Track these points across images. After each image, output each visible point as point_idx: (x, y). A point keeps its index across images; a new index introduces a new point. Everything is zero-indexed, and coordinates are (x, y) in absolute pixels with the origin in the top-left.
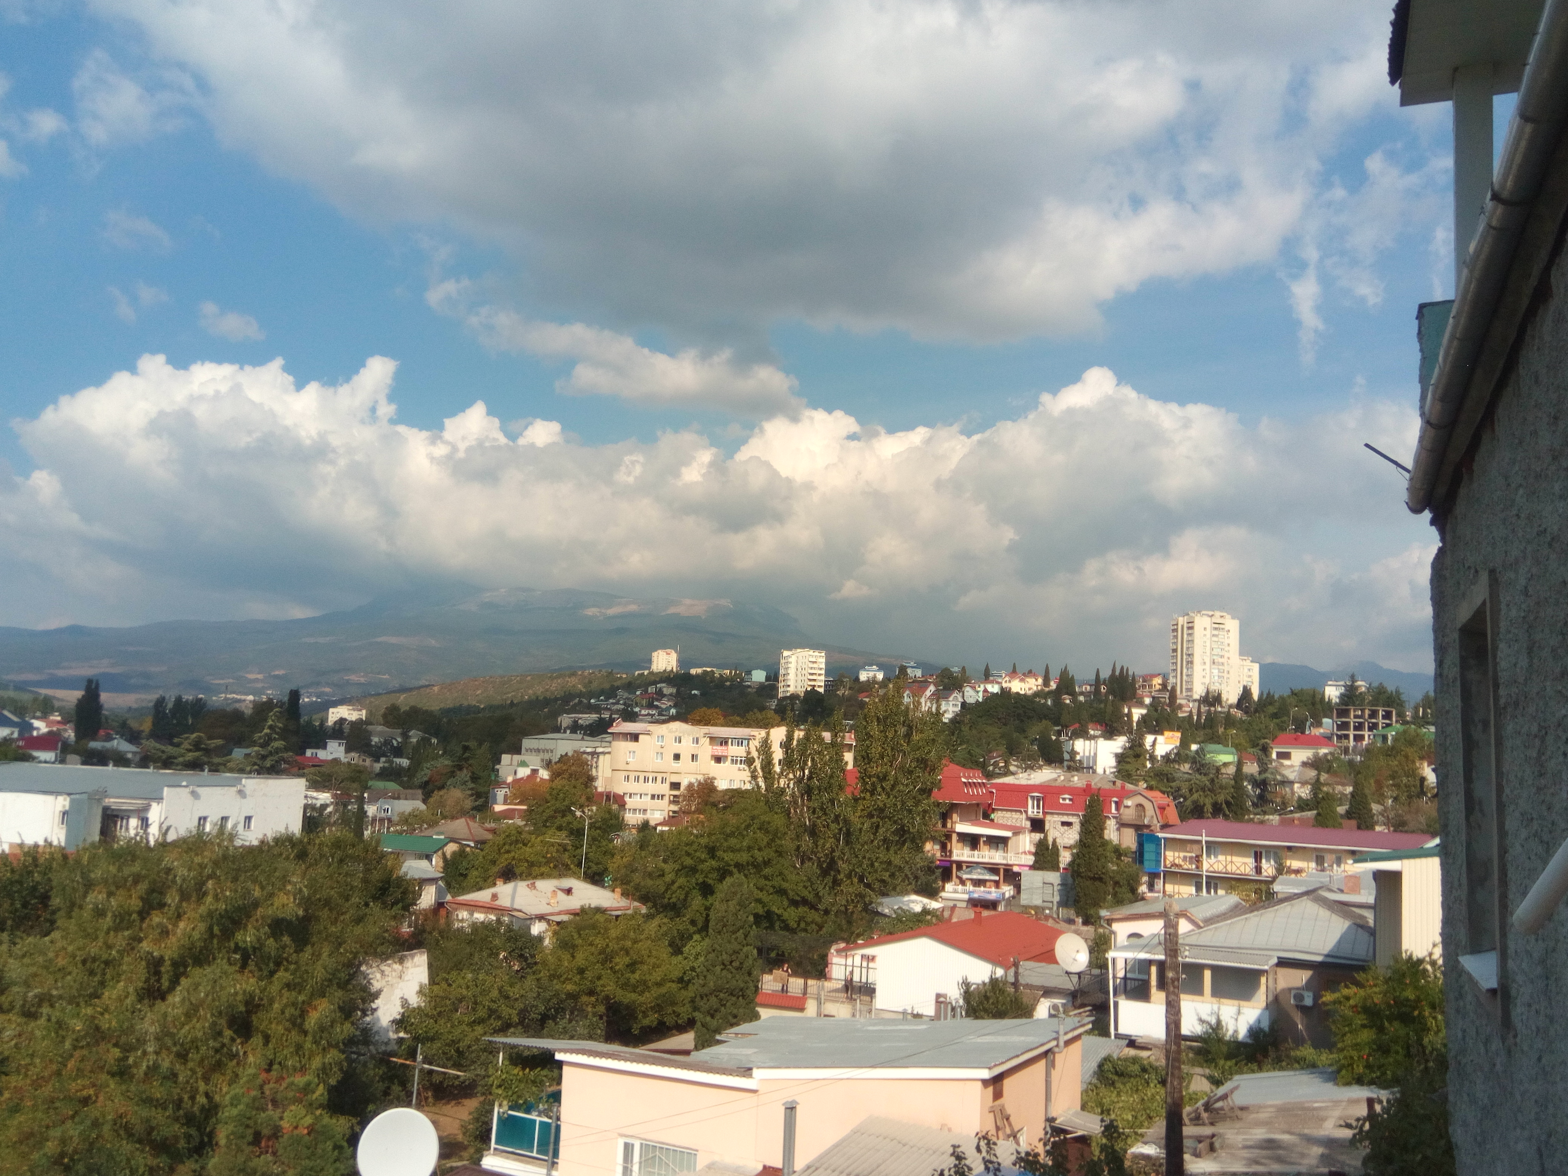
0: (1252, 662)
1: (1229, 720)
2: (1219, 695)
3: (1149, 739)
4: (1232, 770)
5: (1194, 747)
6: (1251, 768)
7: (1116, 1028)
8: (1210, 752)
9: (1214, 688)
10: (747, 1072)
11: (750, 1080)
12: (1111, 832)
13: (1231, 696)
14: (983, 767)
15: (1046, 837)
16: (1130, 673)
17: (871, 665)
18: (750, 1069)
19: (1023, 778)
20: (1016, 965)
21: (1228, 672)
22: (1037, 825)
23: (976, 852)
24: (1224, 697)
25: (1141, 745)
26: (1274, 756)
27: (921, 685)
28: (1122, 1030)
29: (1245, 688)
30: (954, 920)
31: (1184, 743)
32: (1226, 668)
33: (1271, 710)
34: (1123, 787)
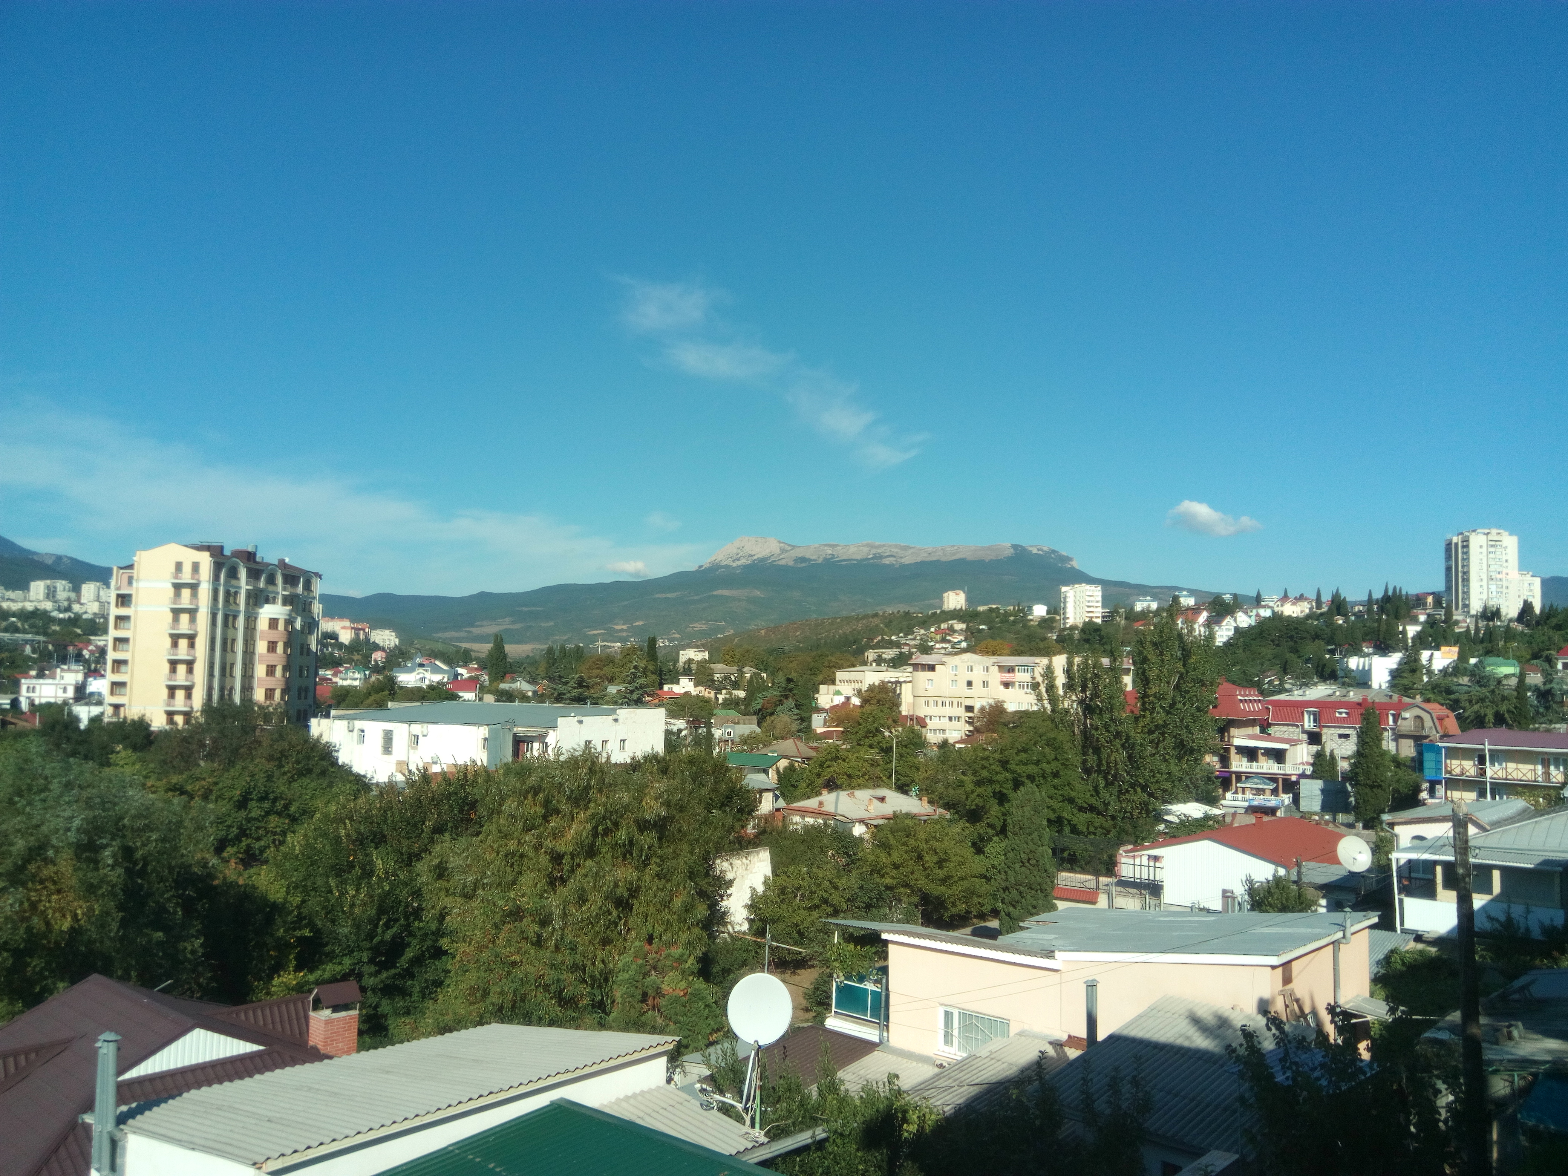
0: (1532, 576)
1: (1509, 634)
2: (1498, 610)
3: (1425, 655)
4: (1514, 682)
5: (1473, 661)
6: (1535, 678)
7: (1402, 923)
8: (1489, 665)
9: (1493, 603)
10: (1049, 954)
11: (1053, 961)
12: (1389, 745)
13: (1511, 610)
14: (1258, 685)
15: (1323, 748)
16: (1404, 593)
17: (1145, 595)
18: (1053, 952)
19: (1297, 695)
20: (1298, 865)
21: (1507, 588)
22: (1314, 738)
23: (1254, 764)
24: (1503, 612)
25: (1417, 660)
26: (1560, 666)
27: (1195, 610)
28: (1408, 925)
29: (1525, 602)
30: (1236, 825)
31: (1463, 657)
32: (1505, 583)
33: (1554, 621)
34: (1400, 701)
